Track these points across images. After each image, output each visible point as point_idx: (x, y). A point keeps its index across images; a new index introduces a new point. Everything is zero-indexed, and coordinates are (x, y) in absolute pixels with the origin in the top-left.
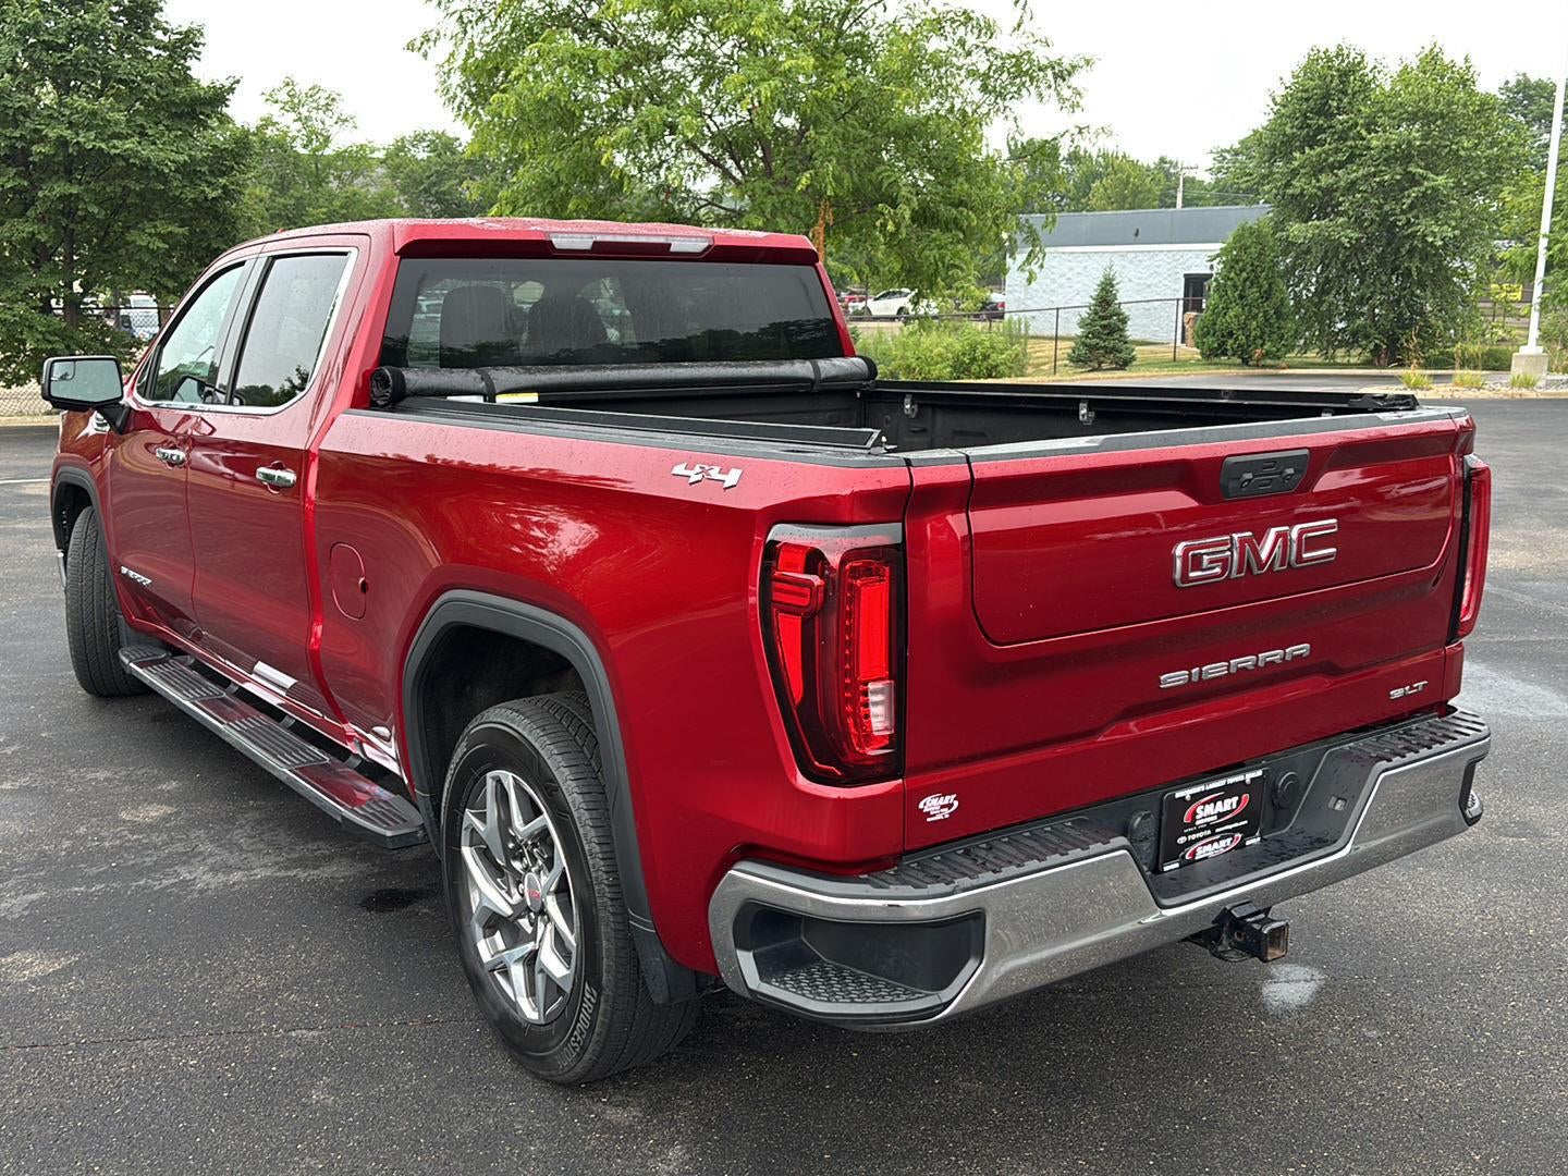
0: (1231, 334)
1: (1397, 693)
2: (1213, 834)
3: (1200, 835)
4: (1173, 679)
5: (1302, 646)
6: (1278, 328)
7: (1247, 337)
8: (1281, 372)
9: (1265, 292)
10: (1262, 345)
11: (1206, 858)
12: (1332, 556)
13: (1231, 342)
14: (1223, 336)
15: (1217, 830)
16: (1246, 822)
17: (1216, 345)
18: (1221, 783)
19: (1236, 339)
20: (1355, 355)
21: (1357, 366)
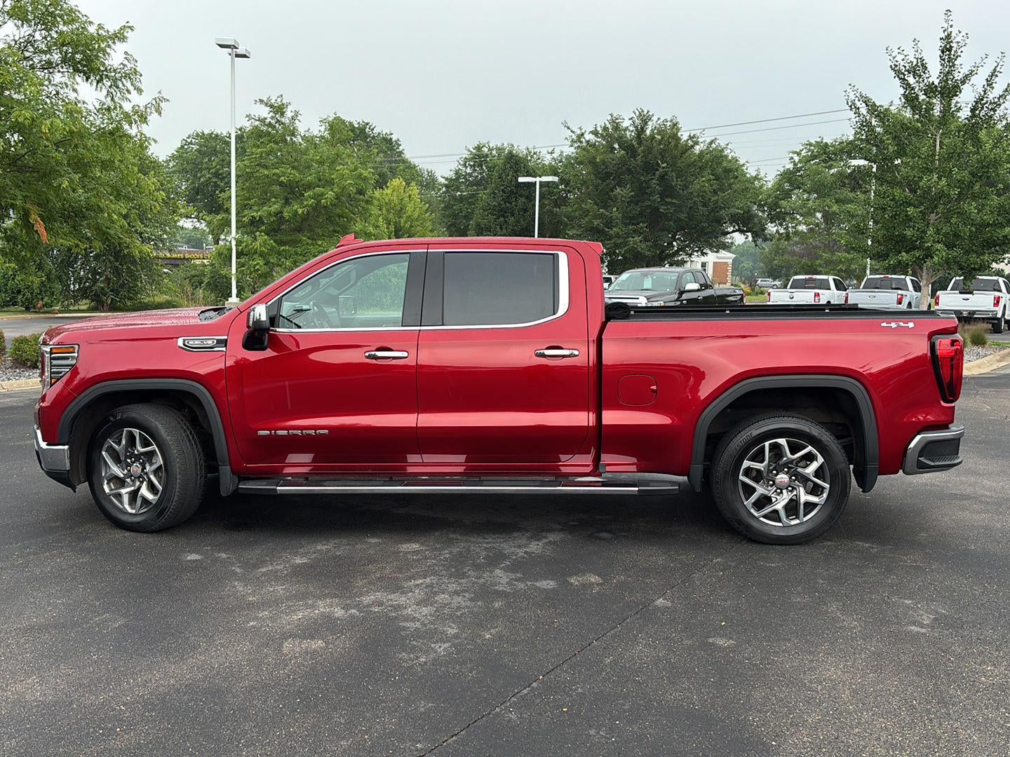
0: (19, 292)
6: (50, 288)
7: (31, 294)
8: (57, 315)
9: (38, 265)
10: (42, 299)
13: (20, 297)
14: (13, 293)
17: (9, 299)
19: (24, 295)
20: (84, 304)
21: (83, 311)
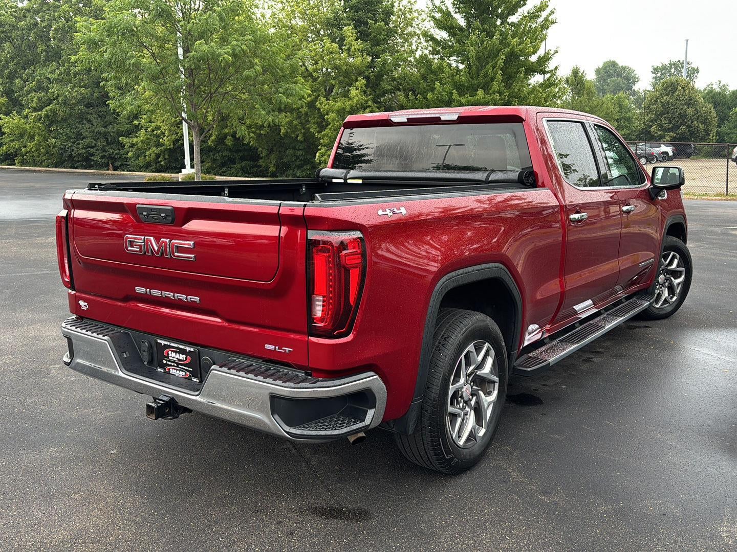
1: (269, 347)
2: (177, 367)
3: (172, 364)
4: (140, 290)
5: (196, 297)
11: (175, 375)
12: (191, 258)
15: (179, 366)
16: (191, 370)
18: (176, 345)
